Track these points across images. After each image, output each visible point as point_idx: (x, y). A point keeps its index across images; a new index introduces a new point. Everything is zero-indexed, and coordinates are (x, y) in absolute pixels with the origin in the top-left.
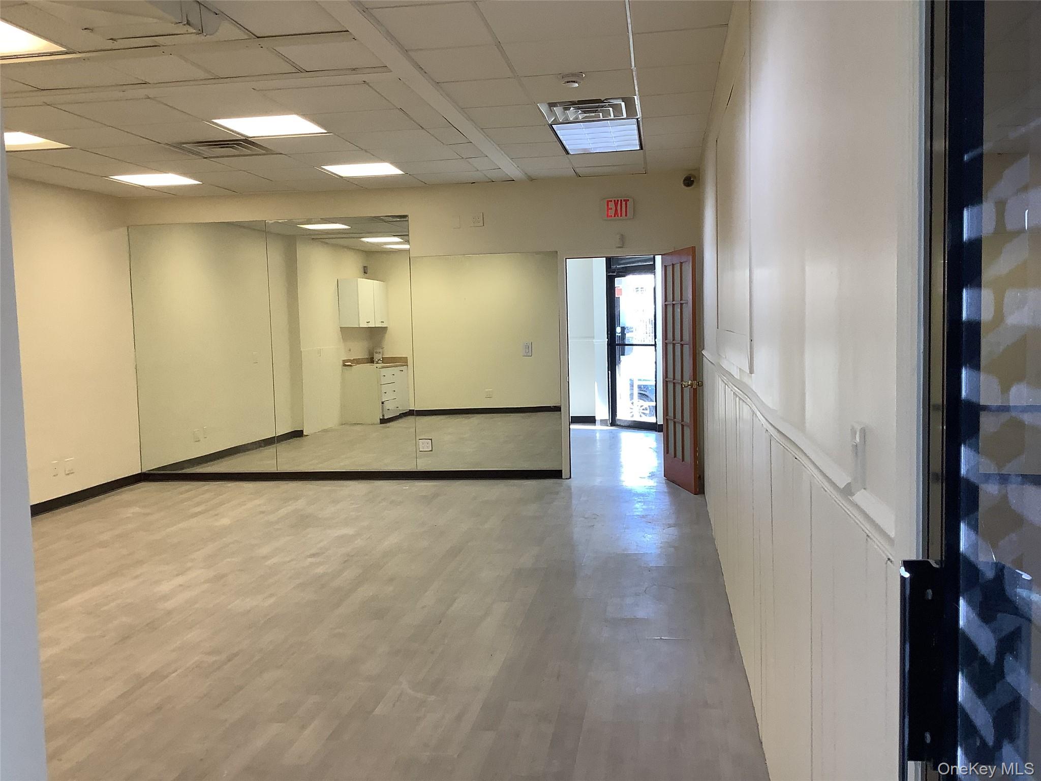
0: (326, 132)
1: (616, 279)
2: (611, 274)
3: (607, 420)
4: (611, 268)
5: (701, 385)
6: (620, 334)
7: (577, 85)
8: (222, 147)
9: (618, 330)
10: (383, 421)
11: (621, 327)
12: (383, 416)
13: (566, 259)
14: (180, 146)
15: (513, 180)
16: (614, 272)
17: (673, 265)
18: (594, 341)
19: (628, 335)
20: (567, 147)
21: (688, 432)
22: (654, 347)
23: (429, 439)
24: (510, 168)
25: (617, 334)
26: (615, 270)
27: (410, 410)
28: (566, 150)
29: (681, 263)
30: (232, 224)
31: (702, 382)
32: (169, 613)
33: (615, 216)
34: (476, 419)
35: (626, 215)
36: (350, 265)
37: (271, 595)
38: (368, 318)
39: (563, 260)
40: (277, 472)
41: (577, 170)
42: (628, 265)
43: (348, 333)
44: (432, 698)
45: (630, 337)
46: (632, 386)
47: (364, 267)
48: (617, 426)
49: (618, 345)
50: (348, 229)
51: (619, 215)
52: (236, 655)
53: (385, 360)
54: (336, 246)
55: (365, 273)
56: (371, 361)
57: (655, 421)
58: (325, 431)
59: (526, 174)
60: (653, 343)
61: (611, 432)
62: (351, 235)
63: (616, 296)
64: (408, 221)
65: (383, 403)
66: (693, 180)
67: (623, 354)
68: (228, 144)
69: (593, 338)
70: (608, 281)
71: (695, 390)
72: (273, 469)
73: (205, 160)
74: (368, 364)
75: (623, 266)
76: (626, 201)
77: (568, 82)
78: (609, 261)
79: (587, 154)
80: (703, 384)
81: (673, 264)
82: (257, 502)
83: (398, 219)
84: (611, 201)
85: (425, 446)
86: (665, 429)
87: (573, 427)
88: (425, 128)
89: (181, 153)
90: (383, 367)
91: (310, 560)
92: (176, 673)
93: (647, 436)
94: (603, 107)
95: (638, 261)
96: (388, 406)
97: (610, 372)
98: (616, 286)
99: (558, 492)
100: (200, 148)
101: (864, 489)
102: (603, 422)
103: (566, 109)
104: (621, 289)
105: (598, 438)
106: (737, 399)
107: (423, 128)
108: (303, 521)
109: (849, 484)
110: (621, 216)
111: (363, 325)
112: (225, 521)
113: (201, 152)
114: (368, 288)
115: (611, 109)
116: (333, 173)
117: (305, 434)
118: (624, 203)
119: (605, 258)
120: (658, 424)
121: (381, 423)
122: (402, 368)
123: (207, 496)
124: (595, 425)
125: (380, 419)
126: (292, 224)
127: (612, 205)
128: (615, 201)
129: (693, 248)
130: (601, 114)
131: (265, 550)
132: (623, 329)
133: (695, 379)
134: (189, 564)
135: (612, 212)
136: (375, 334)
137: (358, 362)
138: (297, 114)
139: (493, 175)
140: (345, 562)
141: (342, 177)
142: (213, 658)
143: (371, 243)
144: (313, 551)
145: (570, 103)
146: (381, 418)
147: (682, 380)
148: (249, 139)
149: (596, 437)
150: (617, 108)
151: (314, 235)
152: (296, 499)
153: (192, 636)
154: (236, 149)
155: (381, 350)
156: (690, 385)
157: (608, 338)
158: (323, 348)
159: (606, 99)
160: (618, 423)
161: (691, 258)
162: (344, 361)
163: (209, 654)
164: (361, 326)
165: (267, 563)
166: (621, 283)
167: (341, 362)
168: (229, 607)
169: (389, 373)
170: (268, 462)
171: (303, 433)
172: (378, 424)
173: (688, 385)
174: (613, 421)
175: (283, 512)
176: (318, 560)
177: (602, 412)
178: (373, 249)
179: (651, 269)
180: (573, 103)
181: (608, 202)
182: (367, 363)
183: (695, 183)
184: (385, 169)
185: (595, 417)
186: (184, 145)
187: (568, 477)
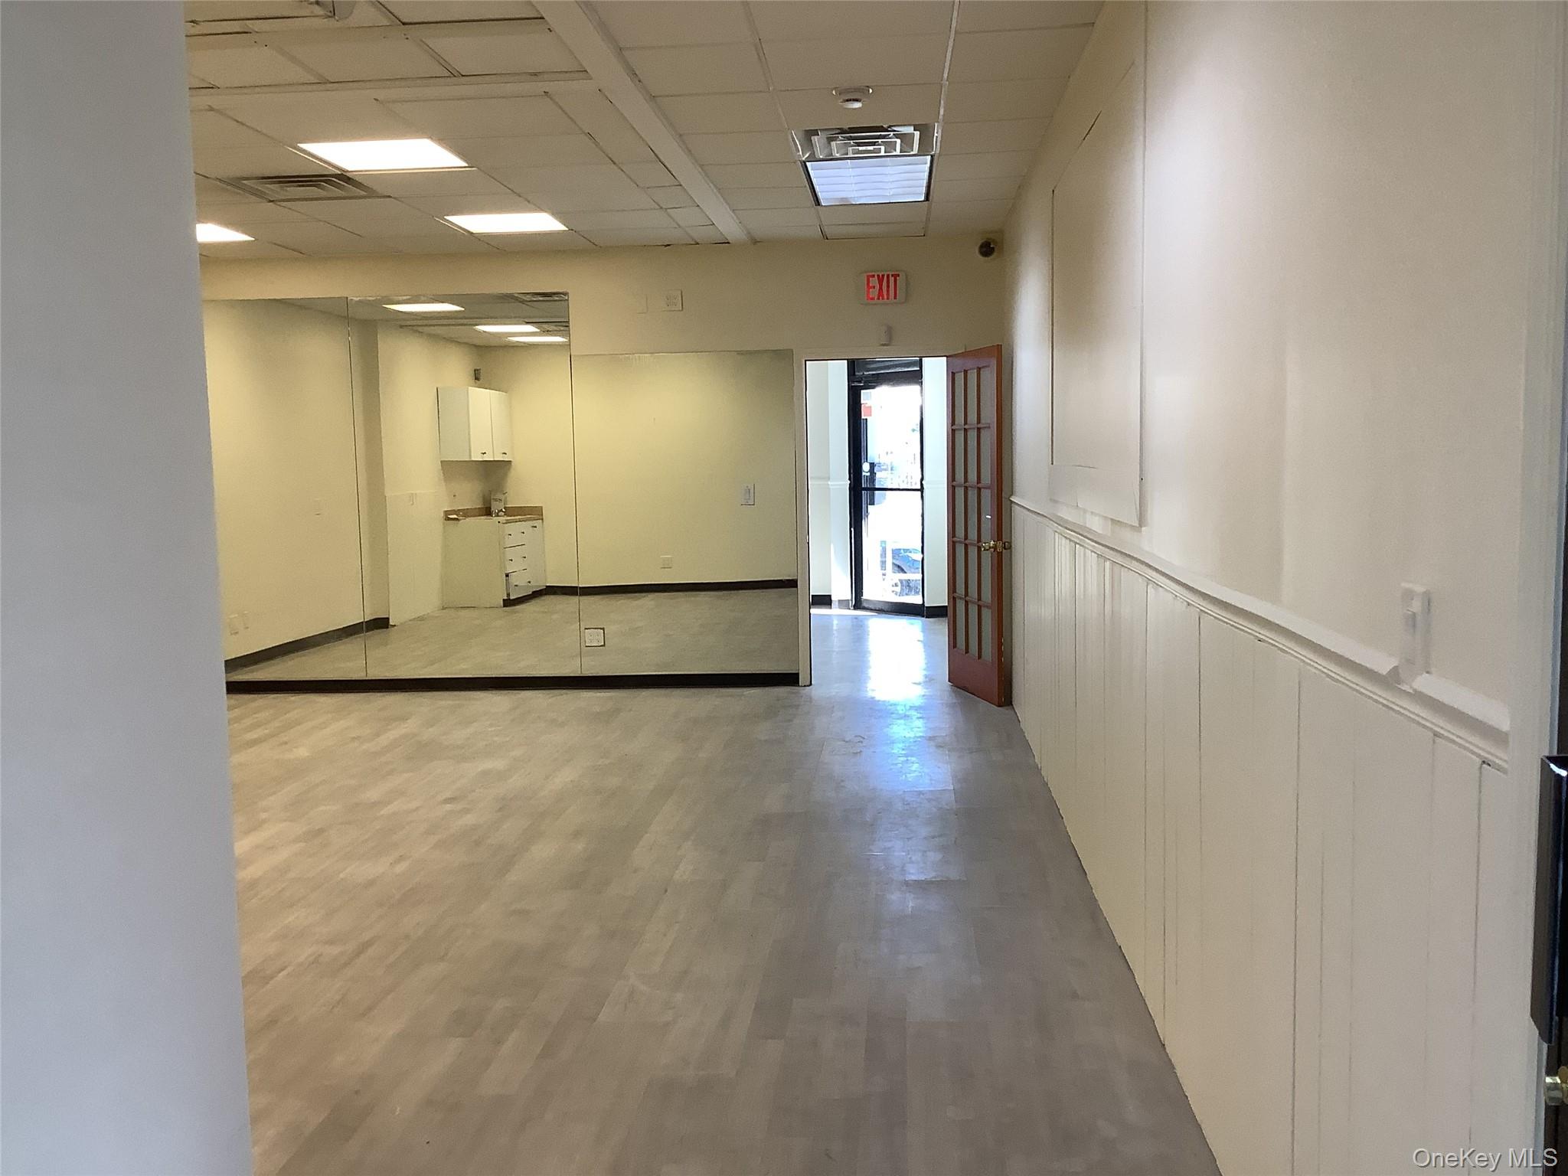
0: (467, 165)
1: (862, 391)
2: (856, 384)
3: (848, 600)
4: (854, 374)
5: (1008, 546)
6: (868, 474)
7: (857, 105)
8: (300, 186)
9: (866, 467)
10: (508, 603)
11: (871, 464)
12: (508, 595)
13: (806, 361)
14: (237, 184)
15: (728, 243)
16: (860, 382)
17: (966, 372)
18: (829, 483)
19: (879, 475)
20: (820, 195)
21: (987, 615)
22: (919, 493)
23: (601, 629)
24: (728, 225)
25: (864, 474)
26: (861, 378)
27: (547, 586)
28: (817, 198)
29: (979, 369)
30: (285, 303)
31: (1010, 543)
32: (253, 884)
33: (879, 299)
34: (649, 600)
35: (895, 298)
36: (454, 367)
37: (401, 858)
38: (483, 447)
39: (801, 361)
40: (367, 678)
41: (826, 230)
42: (882, 372)
43: (451, 469)
44: (679, 996)
45: (882, 478)
46: (884, 550)
47: (475, 370)
48: (864, 609)
49: (865, 489)
50: (460, 311)
51: (885, 297)
52: (369, 944)
53: (510, 512)
54: (434, 338)
55: (477, 379)
56: (487, 512)
57: (921, 603)
58: (421, 619)
59: (749, 233)
60: (919, 487)
61: (856, 618)
62: (462, 321)
63: (863, 417)
64: (568, 300)
65: (507, 575)
66: (993, 248)
67: (872, 503)
68: (311, 181)
69: (829, 479)
70: (851, 395)
71: (1000, 554)
72: (360, 675)
73: (271, 204)
74: (482, 517)
75: (874, 372)
76: (896, 276)
77: (847, 101)
78: (852, 365)
79: (846, 206)
80: (1011, 546)
81: (965, 370)
82: (343, 724)
83: (541, 299)
84: (873, 276)
85: (593, 638)
86: (950, 612)
87: (814, 611)
88: (617, 163)
89: (239, 193)
90: (508, 522)
91: (448, 807)
92: (284, 973)
93: (912, 624)
94: (884, 137)
95: (896, 366)
96: (513, 580)
97: (852, 529)
98: (862, 402)
99: (799, 705)
100: (267, 185)
101: (1428, 672)
102: (843, 604)
103: (830, 140)
104: (870, 407)
105: (835, 628)
106: (1108, 564)
107: (615, 163)
108: (422, 752)
109: (1396, 668)
110: (888, 298)
111: (477, 457)
112: (302, 752)
113: (267, 192)
114: (483, 402)
115: (898, 141)
116: (461, 228)
117: (391, 623)
118: (892, 279)
119: (846, 361)
120: (926, 605)
121: (505, 606)
122: (535, 523)
123: (263, 715)
124: (831, 608)
125: (504, 600)
126: (378, 304)
127: (874, 282)
128: (878, 276)
129: (999, 347)
130: (883, 148)
131: (373, 794)
132: (872, 465)
133: (999, 537)
134: (264, 816)
135: (874, 293)
136: (493, 472)
137: (467, 513)
138: (430, 138)
139: (698, 234)
140: (500, 809)
141: (472, 233)
142: (335, 950)
143: (489, 333)
144: (448, 794)
145: (837, 131)
146: (506, 598)
147: (979, 540)
148: (348, 174)
149: (832, 625)
150: (906, 139)
151: (404, 320)
152: (404, 719)
153: (294, 918)
154: (323, 188)
155: (502, 497)
156: (993, 547)
157: (850, 479)
158: (418, 492)
159: (890, 127)
160: (865, 605)
161: (994, 362)
162: (447, 513)
163: (331, 942)
164: (473, 459)
165: (382, 812)
166: (871, 398)
167: (442, 514)
168: (342, 876)
169: (518, 530)
170: (342, 665)
171: (389, 622)
172: (501, 607)
173: (990, 548)
174: (858, 604)
175: (385, 739)
176: (459, 806)
177: (841, 590)
178: (493, 343)
179: (916, 377)
180: (842, 131)
181: (868, 277)
182: (479, 516)
183: (995, 254)
184: (542, 223)
185: (830, 596)
186: (244, 182)
187: (808, 683)
